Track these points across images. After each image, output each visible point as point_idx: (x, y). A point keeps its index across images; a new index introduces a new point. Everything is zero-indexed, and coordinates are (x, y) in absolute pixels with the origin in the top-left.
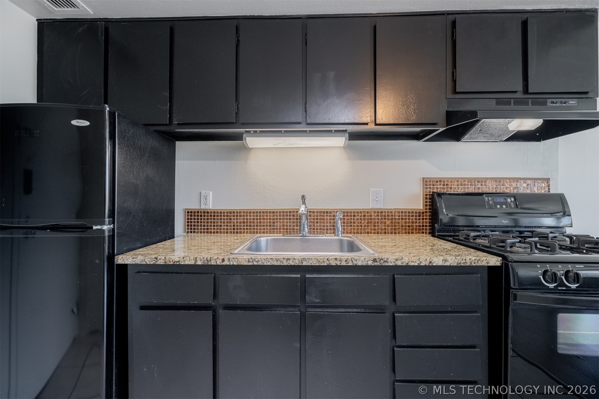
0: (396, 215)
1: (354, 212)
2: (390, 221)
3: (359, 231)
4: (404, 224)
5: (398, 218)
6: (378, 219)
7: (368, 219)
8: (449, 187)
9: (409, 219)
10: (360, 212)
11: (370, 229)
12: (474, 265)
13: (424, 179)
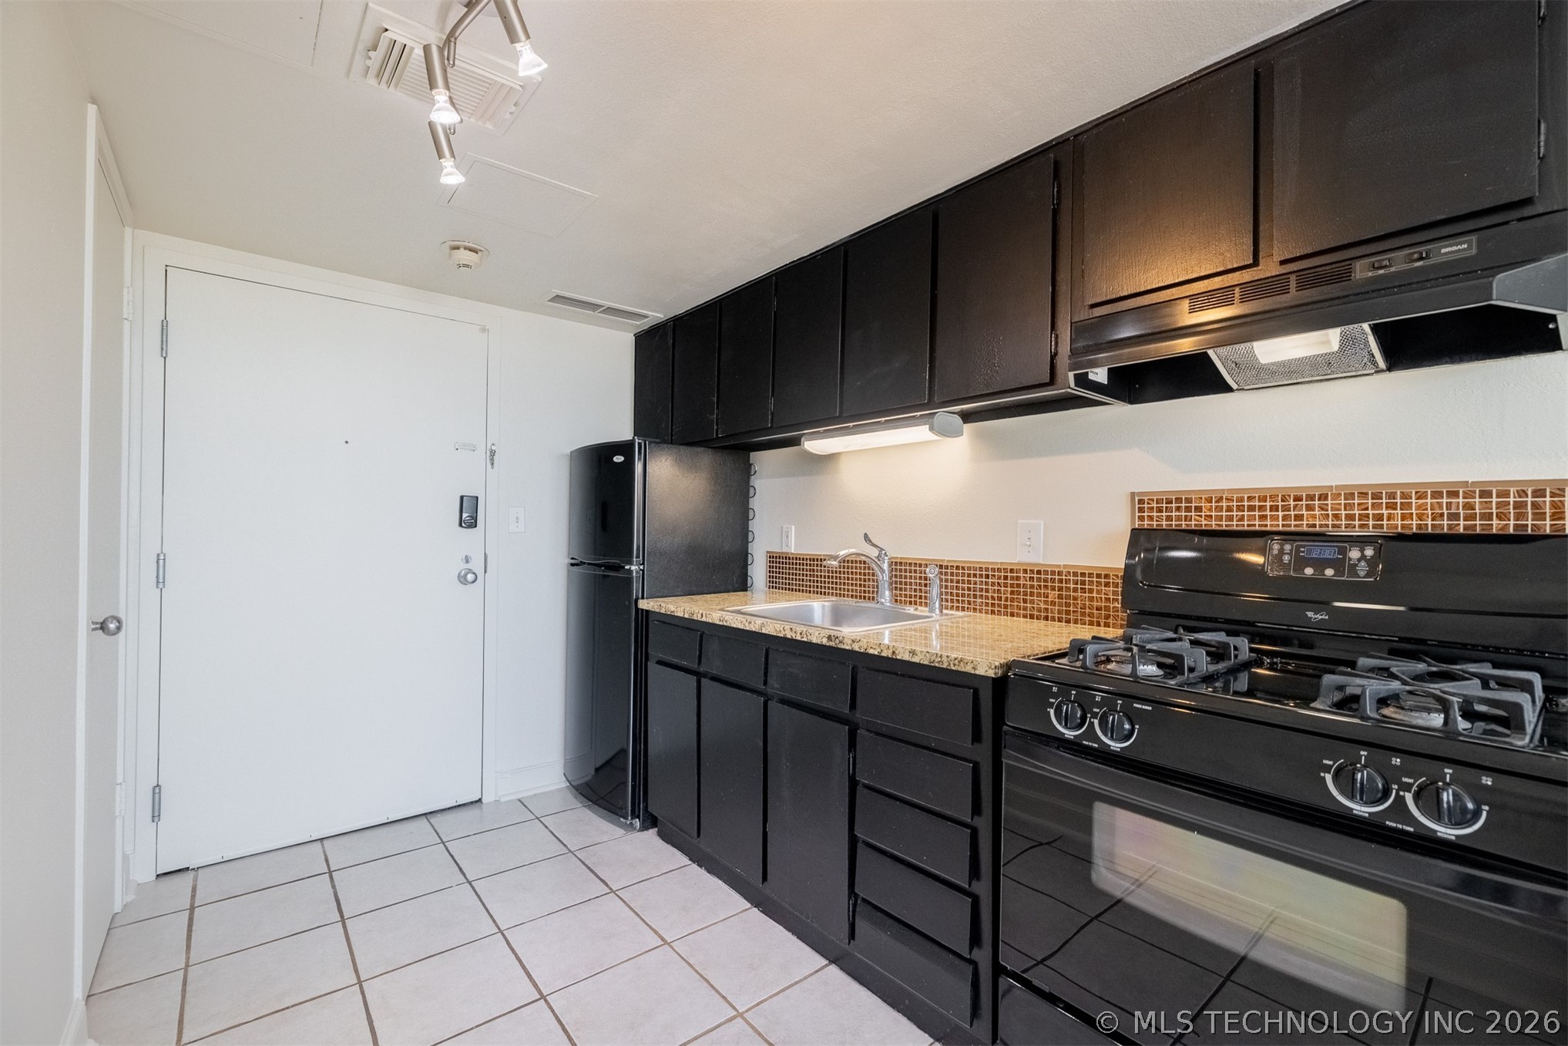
0: (1070, 580)
1: (987, 569)
2: (1057, 593)
3: (996, 609)
4: (1087, 603)
5: (1074, 588)
6: (1032, 587)
7: (1012, 586)
8: (1203, 514)
9: (1098, 592)
10: (998, 569)
11: (1015, 607)
12: (953, 668)
13: (1133, 495)
